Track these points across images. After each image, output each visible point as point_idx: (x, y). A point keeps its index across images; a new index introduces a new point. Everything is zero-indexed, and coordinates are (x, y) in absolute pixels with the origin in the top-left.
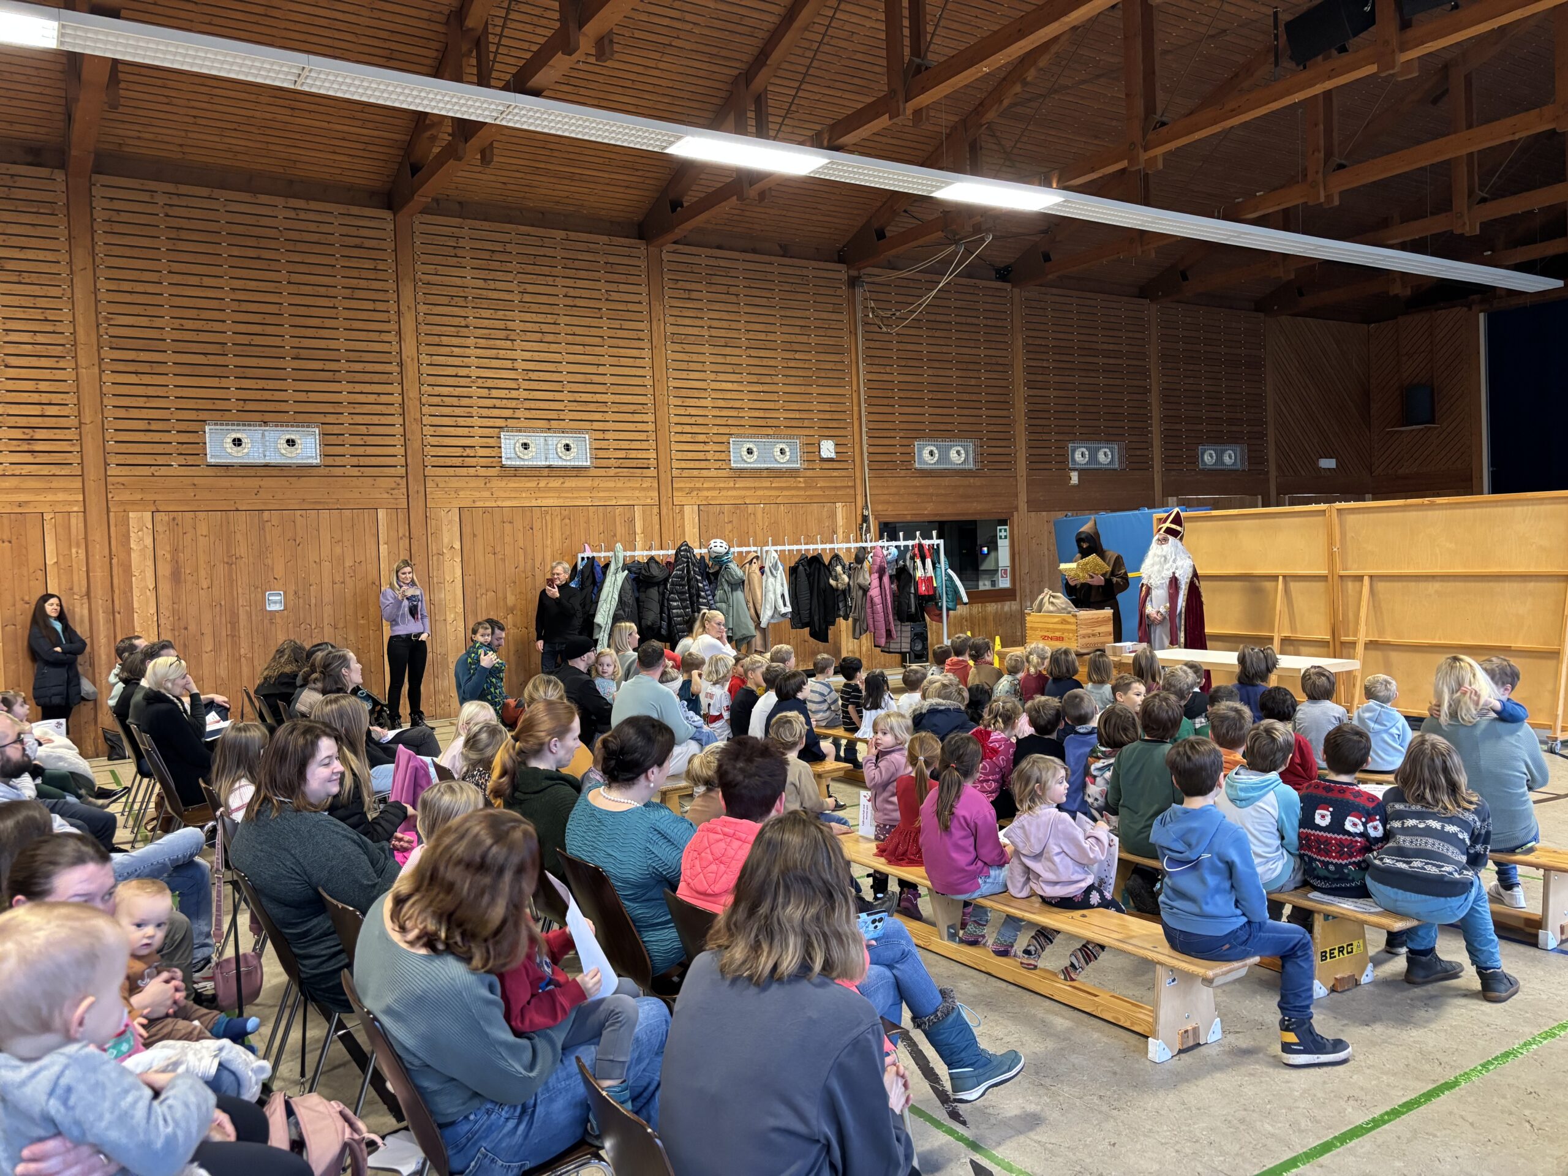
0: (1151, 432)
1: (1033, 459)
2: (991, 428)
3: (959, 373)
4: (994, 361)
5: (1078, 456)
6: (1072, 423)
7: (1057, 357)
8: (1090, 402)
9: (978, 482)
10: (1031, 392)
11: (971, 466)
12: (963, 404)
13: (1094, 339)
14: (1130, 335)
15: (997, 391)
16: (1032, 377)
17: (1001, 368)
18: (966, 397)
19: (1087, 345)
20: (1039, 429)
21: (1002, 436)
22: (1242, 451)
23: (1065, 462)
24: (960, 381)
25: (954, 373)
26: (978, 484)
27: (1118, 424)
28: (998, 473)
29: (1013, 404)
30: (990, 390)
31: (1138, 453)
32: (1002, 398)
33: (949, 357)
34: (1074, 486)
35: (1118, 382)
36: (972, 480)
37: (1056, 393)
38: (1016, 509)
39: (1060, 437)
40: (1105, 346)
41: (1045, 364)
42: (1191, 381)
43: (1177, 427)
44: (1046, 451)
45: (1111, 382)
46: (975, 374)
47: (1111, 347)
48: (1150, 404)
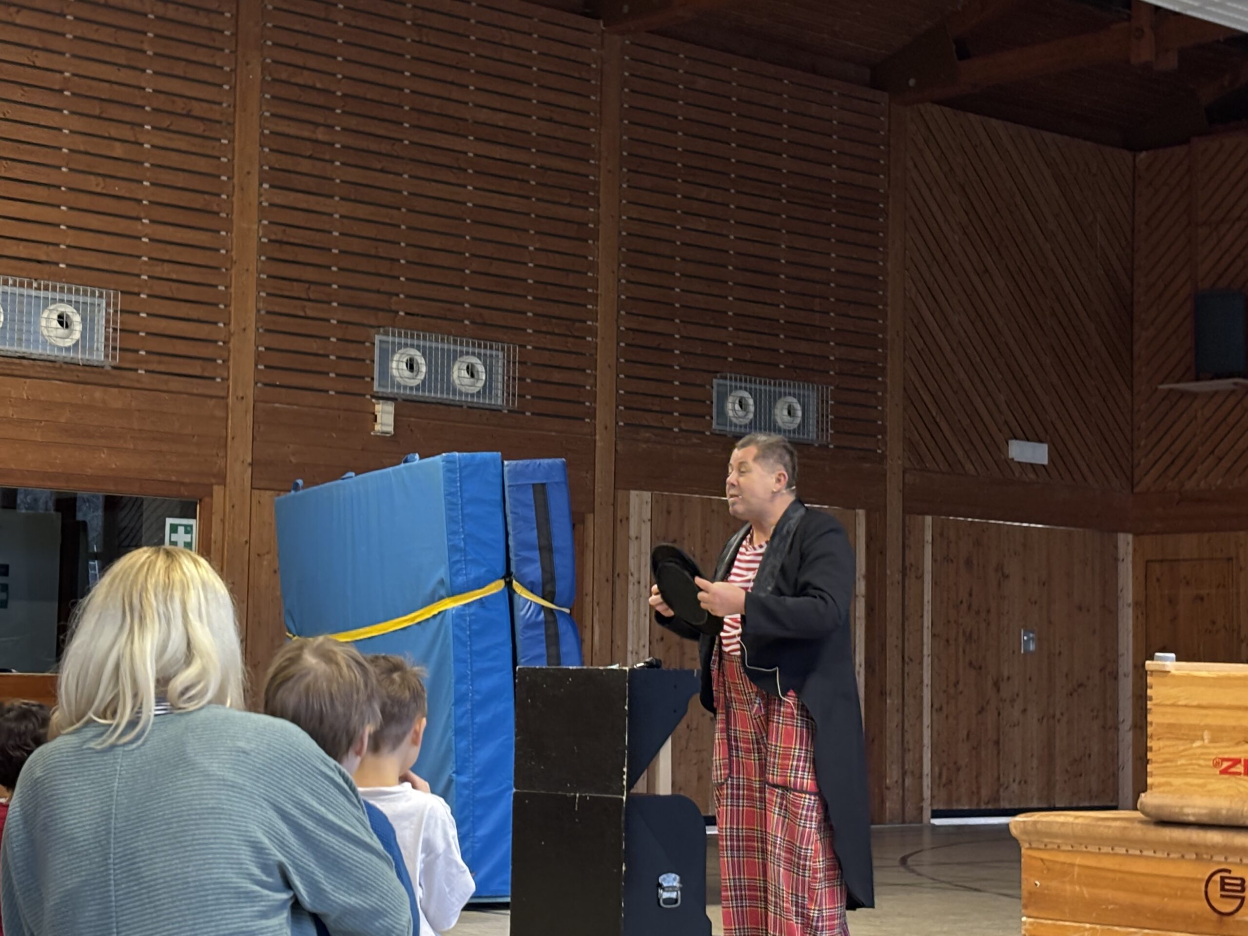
0: (593, 332)
1: (276, 359)
2: (161, 270)
3: (79, 124)
4: (179, 106)
5: (398, 367)
6: (387, 285)
7: (353, 122)
8: (437, 242)
9: (115, 399)
10: (281, 198)
11: (98, 356)
12: (84, 201)
13: (456, 94)
14: (551, 97)
15: (180, 180)
16: (287, 162)
17: (199, 128)
18: (93, 184)
19: (436, 105)
20: (297, 290)
21: (191, 292)
22: (823, 401)
23: (363, 376)
24: (81, 144)
25: (67, 121)
26: (118, 405)
27: (508, 303)
28: (176, 384)
29: (229, 220)
30: (166, 177)
31: (557, 376)
32: (198, 201)
33: (55, 81)
34: (383, 438)
35: (512, 203)
36: (98, 393)
37: (347, 208)
38: (222, 478)
39: (354, 316)
40: (483, 115)
41: (321, 135)
42: (702, 224)
43: (660, 326)
44: (314, 346)
45: (496, 201)
46: (126, 133)
47: (500, 119)
48: (594, 266)
